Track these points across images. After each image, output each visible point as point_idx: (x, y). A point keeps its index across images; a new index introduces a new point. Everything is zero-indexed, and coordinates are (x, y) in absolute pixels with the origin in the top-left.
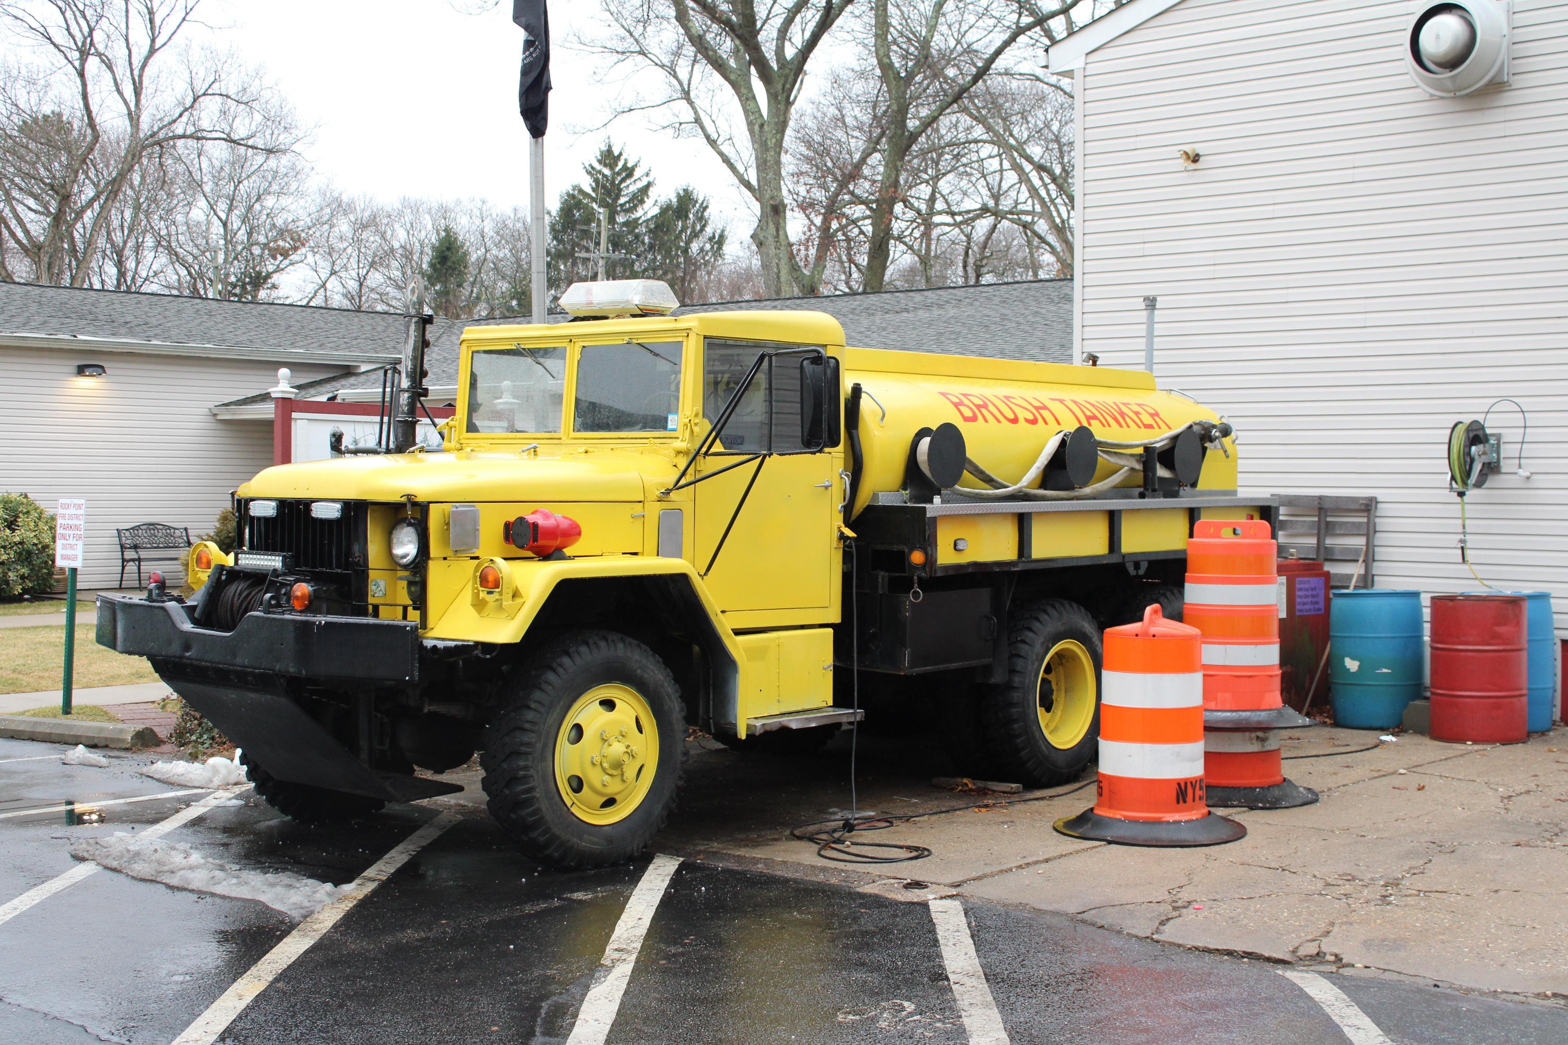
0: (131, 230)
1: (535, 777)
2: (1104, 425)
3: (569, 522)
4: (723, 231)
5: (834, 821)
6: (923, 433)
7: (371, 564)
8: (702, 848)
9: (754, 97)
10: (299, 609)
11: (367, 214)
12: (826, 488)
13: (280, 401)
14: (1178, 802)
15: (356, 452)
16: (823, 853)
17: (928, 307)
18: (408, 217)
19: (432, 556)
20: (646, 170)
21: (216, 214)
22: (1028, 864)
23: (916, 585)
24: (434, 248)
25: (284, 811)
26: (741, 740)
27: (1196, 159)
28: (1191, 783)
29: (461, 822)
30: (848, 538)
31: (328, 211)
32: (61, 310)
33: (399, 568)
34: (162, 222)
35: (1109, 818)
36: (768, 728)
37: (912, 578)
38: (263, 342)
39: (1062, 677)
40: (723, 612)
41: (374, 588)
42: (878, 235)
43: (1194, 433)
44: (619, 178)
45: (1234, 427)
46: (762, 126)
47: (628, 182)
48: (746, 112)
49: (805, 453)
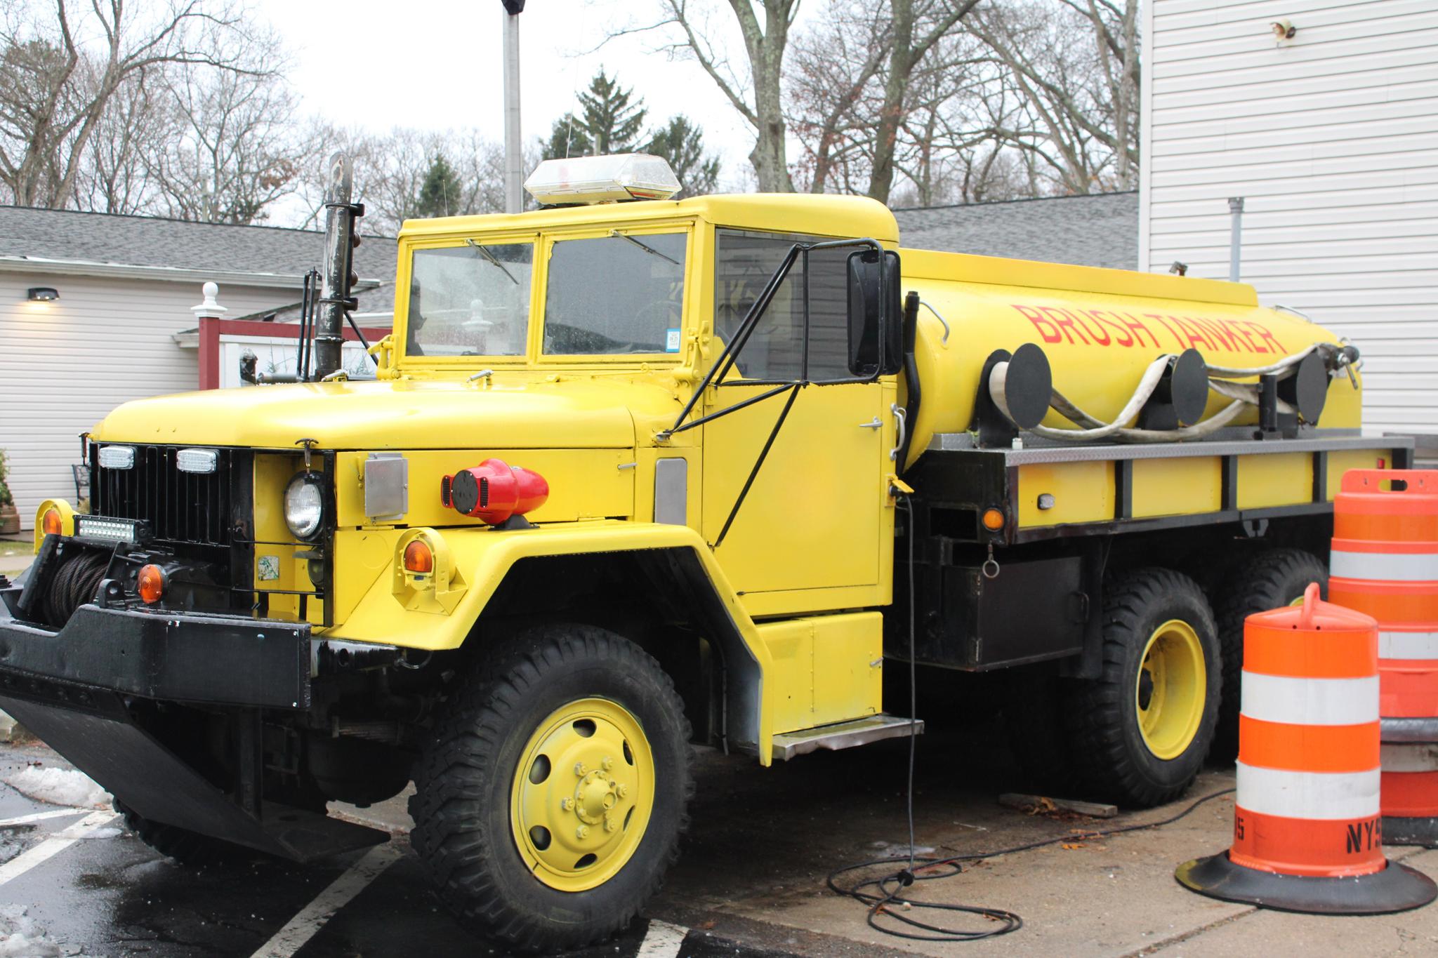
0: (121, 160)
1: (484, 832)
2: (1210, 348)
3: (532, 477)
4: (717, 159)
5: (883, 861)
6: (999, 356)
7: (259, 534)
8: (711, 907)
9: (752, 12)
10: (149, 601)
11: (358, 143)
12: (875, 428)
13: (205, 321)
14: (1349, 851)
15: (273, 381)
16: (875, 920)
17: (946, 225)
18: (400, 147)
19: (340, 525)
20: (640, 99)
21: (205, 142)
22: (1158, 945)
23: (991, 556)
24: (425, 176)
25: (164, 850)
26: (764, 767)
27: (1290, 33)
28: (1366, 824)
29: (401, 860)
30: (903, 494)
31: (319, 140)
32: (13, 230)
33: (297, 541)
34: (152, 151)
35: (1254, 870)
36: (801, 751)
37: (985, 547)
38: (230, 264)
39: (1163, 668)
40: (740, 594)
41: (262, 567)
42: (882, 156)
43: (1318, 357)
44: (612, 106)
45: (1361, 352)
46: (760, 42)
47: (621, 110)
48: (744, 27)
49: (854, 382)
